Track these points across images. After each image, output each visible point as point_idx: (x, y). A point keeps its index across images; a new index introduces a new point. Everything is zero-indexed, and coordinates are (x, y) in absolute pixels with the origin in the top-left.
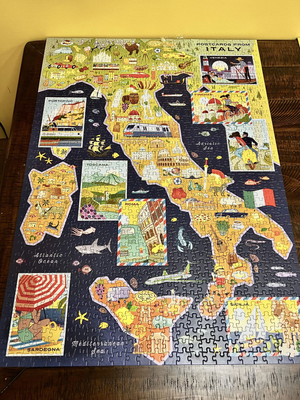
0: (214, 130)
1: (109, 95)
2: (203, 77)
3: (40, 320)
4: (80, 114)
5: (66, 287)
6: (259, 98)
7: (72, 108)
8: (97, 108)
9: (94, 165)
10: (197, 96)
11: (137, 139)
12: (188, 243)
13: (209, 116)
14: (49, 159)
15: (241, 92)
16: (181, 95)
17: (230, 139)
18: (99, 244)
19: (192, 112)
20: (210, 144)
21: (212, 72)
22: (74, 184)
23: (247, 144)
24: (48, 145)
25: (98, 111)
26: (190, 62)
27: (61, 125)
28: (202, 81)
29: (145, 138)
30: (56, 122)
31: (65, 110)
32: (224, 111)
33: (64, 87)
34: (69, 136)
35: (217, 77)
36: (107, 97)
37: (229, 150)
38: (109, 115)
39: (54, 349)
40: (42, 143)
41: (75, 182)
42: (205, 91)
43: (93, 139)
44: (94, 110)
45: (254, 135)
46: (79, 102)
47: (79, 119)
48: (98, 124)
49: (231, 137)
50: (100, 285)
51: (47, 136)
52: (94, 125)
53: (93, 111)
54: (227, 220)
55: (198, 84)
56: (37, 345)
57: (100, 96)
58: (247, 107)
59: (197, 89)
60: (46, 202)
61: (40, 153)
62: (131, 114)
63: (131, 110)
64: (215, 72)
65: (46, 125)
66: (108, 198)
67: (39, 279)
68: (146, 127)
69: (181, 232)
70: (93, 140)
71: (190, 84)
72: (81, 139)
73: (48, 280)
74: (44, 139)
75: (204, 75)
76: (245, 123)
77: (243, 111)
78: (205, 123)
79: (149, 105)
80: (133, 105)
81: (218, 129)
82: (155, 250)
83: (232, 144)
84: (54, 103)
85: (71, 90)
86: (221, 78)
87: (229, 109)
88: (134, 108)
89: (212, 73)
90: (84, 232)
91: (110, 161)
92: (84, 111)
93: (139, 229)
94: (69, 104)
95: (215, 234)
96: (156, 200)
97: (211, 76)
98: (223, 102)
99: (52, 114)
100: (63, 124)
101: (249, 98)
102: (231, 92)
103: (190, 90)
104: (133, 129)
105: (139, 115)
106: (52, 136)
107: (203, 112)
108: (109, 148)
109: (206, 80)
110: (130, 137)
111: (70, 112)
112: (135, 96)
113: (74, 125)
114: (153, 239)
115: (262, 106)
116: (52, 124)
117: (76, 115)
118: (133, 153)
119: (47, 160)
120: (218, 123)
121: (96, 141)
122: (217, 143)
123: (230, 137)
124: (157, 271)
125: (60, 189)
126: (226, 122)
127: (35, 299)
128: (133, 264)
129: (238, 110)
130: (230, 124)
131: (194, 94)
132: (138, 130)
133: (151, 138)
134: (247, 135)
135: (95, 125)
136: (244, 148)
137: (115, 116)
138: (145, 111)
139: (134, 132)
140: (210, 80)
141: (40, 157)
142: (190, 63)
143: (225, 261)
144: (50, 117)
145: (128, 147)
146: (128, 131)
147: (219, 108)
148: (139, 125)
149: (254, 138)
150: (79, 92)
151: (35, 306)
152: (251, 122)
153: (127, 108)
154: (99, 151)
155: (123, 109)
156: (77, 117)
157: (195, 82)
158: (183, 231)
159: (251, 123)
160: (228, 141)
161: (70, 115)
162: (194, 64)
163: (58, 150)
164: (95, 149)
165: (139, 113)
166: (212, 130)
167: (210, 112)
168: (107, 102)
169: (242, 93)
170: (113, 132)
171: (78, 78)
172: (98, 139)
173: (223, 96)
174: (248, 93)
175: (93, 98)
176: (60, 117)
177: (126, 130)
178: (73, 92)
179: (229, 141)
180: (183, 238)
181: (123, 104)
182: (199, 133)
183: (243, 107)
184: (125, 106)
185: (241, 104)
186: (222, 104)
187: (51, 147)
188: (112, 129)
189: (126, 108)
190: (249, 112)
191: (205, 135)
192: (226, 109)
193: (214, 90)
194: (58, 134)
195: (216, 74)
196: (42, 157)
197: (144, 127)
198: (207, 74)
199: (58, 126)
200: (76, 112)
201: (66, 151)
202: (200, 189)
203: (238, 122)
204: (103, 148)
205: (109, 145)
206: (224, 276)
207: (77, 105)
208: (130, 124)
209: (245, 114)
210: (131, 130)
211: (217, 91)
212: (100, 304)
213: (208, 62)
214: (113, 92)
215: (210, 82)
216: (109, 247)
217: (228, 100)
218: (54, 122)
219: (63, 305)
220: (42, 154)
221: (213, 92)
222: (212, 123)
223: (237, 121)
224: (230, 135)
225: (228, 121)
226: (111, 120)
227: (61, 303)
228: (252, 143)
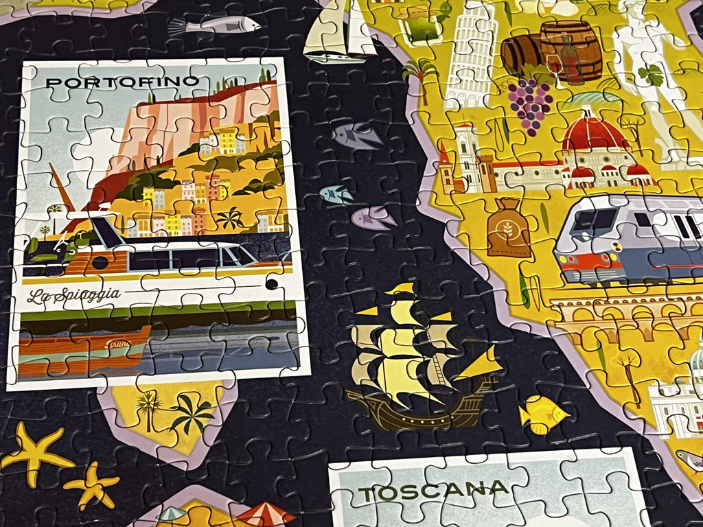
1: (413, 38)
7: (203, 124)
11: (654, 300)
14: (92, 473)
24: (71, 370)
25: (372, 135)
30: (109, 211)
36: (408, 51)
40: (29, 359)
43: (373, 311)
44: (340, 130)
47: (256, 187)
48: (384, 214)
51: (58, 307)
52: (358, 219)
53: (341, 135)
57: (361, 43)
61: (21, 431)
63: (573, 121)
65: (50, 236)
74: (37, 328)
79: (673, 84)
80: (576, 89)
84: (82, 93)
88: (587, 107)
91: (516, 458)
99: (76, 166)
100: (161, 227)
104: (614, 234)
105: (624, 144)
106: (94, 305)
108: (486, 364)
110: (606, 285)
111: (195, 148)
112: (577, 37)
113: (229, 231)
116: (89, 227)
117: (233, 163)
119: (79, 484)
121: (396, 326)
135: (368, 218)
138: (660, 124)
139: (627, 256)
141: (25, 463)
144: (65, 182)
145: (612, 354)
146: (585, 249)
148: (643, 209)
150: (229, 26)
153: (546, 109)
154: (426, 395)
155: (521, 115)
156: (242, 179)
163: (150, 405)
164: (399, 378)
165: (628, 136)
168: (413, 81)
172: (401, 311)
178: (192, 27)
181: (512, 88)
184: (530, 99)
187: (99, 383)
188: (481, 245)
196: (43, 464)
197: (678, 219)
201: (207, 405)
204: (450, 369)
205: (481, 350)
207: (231, 102)
208: (586, 205)
214: (440, 20)
218: (94, 214)
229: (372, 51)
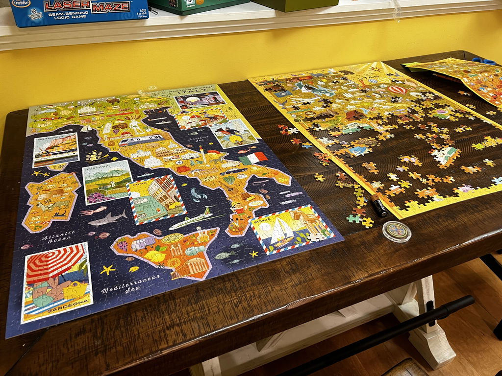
1: (98, 128)
2: (181, 106)
3: (59, 284)
4: (72, 142)
5: (84, 252)
7: (64, 140)
8: (89, 136)
9: (94, 168)
10: (179, 116)
11: (133, 147)
12: (202, 196)
13: (194, 125)
14: (46, 173)
16: (165, 118)
19: (179, 125)
20: (201, 138)
21: (187, 103)
23: (231, 133)
24: (43, 165)
25: (91, 138)
27: (55, 152)
28: (181, 109)
29: (140, 144)
31: (56, 143)
33: (53, 130)
34: (65, 156)
37: (217, 139)
38: (102, 138)
39: (81, 302)
40: (36, 165)
41: (77, 182)
42: (185, 113)
46: (70, 136)
47: (72, 145)
48: (92, 145)
50: (122, 242)
51: (40, 160)
52: (88, 146)
53: (86, 138)
54: (231, 175)
55: (178, 111)
56: (59, 305)
60: (48, 201)
61: (35, 171)
62: (123, 134)
65: (39, 154)
66: (114, 185)
67: (51, 254)
68: (139, 139)
69: (193, 190)
70: (89, 154)
72: (77, 156)
73: (63, 252)
74: (37, 162)
78: (192, 128)
79: (138, 127)
80: (123, 129)
82: (172, 207)
84: (44, 140)
85: (60, 131)
88: (125, 131)
91: (110, 163)
92: (77, 140)
93: (152, 198)
94: (60, 139)
95: (225, 185)
96: (162, 177)
97: (187, 105)
98: (203, 116)
99: (43, 147)
103: (172, 114)
105: (130, 133)
106: (46, 159)
107: (188, 123)
108: (107, 156)
109: (184, 108)
110: (126, 146)
114: (169, 200)
118: (131, 154)
119: (44, 175)
120: (202, 127)
122: (206, 137)
124: (179, 219)
125: (62, 190)
127: (50, 270)
128: (153, 221)
129: (216, 118)
131: (176, 116)
132: (132, 141)
133: (147, 144)
135: (90, 145)
136: (229, 135)
137: (108, 138)
138: (136, 131)
139: (129, 143)
141: (36, 174)
143: (239, 198)
144: (41, 149)
145: (125, 152)
147: (200, 119)
150: (68, 130)
154: (98, 160)
155: (114, 133)
157: (175, 110)
158: (195, 190)
160: (214, 134)
161: (62, 145)
163: (55, 167)
164: (92, 159)
166: (199, 131)
168: (98, 132)
170: (108, 147)
171: (65, 123)
172: (94, 153)
173: (202, 113)
175: (83, 132)
176: (52, 147)
177: (121, 144)
178: (62, 131)
180: (196, 194)
181: (113, 130)
182: (189, 134)
187: (46, 166)
189: (117, 132)
191: (194, 134)
194: (52, 157)
195: (191, 104)
198: (184, 105)
199: (52, 153)
200: (68, 142)
201: (63, 165)
202: (201, 163)
204: (101, 157)
206: (242, 208)
207: (68, 138)
208: (124, 140)
210: (126, 143)
212: (126, 255)
216: (124, 215)
217: (206, 114)
218: (46, 151)
219: (84, 266)
222: (197, 127)
223: (218, 123)
224: (215, 131)
226: (104, 140)
227: (81, 265)
228: (235, 132)
229: (91, 130)
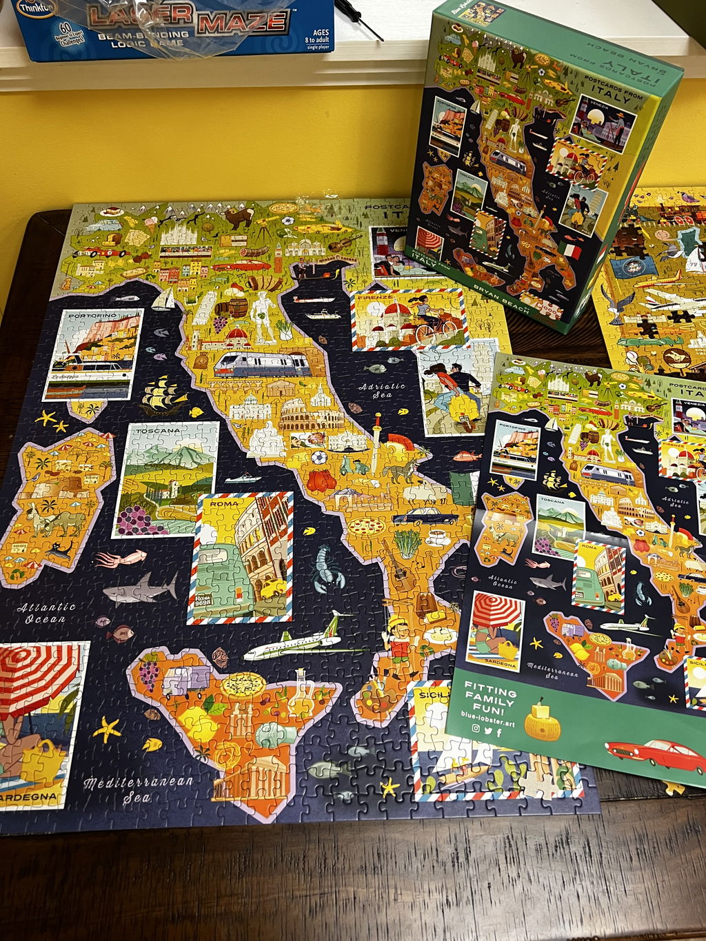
0: (394, 361)
1: (188, 303)
2: (376, 265)
3: (20, 737)
4: (129, 339)
5: (78, 669)
6: (485, 301)
8: (163, 326)
9: (151, 431)
10: (362, 300)
11: (240, 382)
12: (335, 576)
13: (386, 337)
14: (61, 423)
15: (449, 290)
16: (331, 300)
17: (426, 377)
18: (151, 583)
19: (353, 331)
20: (387, 387)
21: (393, 256)
22: (109, 469)
23: (459, 386)
24: (61, 397)
25: (166, 332)
26: (351, 239)
27: (90, 360)
28: (373, 273)
29: (257, 378)
30: (80, 354)
31: (99, 333)
32: (415, 327)
33: (102, 290)
34: (105, 379)
35: (404, 264)
36: (185, 307)
37: (423, 398)
38: (188, 338)
39: (45, 795)
40: (49, 393)
41: (110, 465)
42: (378, 292)
43: (154, 383)
44: (157, 331)
45: (474, 369)
46: (129, 316)
47: (126, 347)
48: (164, 356)
49: (427, 373)
50: (149, 664)
51: (60, 380)
52: (155, 357)
53: (156, 332)
54: (416, 530)
55: (366, 278)
56: (9, 789)
57: (171, 305)
58: (462, 318)
59: (363, 288)
60: (48, 505)
61: (44, 412)
62: (231, 335)
63: (232, 329)
64: (399, 256)
65: (61, 360)
66: (175, 494)
67: (23, 654)
68: (259, 360)
69: (322, 554)
70: (152, 386)
71: (351, 280)
72: (128, 383)
73: (44, 656)
74: (53, 385)
75: (378, 262)
76: (456, 348)
77: (453, 325)
78: (378, 349)
79: (268, 319)
80: (236, 320)
81: (402, 360)
82: (267, 592)
83: (430, 386)
84: (79, 319)
85: (115, 296)
86: (411, 267)
87: (426, 323)
88: (238, 325)
89: (394, 258)
90: (123, 561)
91: (185, 423)
92: (139, 332)
93: (237, 552)
94: (109, 321)
95: (392, 557)
96: (274, 495)
97: (391, 263)
98: (415, 311)
99: (73, 340)
100: (95, 358)
101: (465, 301)
102: (430, 291)
103: (350, 290)
104: (234, 363)
105: (246, 337)
106: (71, 380)
107: (374, 330)
108: (184, 398)
109: (382, 271)
110: (227, 378)
111: (110, 335)
112: (241, 303)
113: (115, 360)
114: (266, 570)
115: (490, 315)
116: (74, 358)
117: (121, 340)
118: (231, 407)
119: (57, 426)
120: (403, 348)
121: (159, 387)
122: (400, 385)
123: (425, 374)
124: (270, 633)
125: (79, 480)
126: (418, 347)
127: (13, 696)
128: (221, 621)
129: (443, 323)
130: (426, 349)
131: (356, 297)
132: (244, 365)
133: (270, 380)
134: (460, 368)
135: (159, 357)
136: (453, 393)
137: (199, 340)
138: (259, 331)
139: (236, 369)
140: (389, 270)
141: (43, 420)
142: (350, 241)
143: (411, 608)
144: (69, 345)
145: (222, 397)
146: (224, 367)
147: (405, 321)
148: (246, 356)
149: (474, 375)
150: (130, 299)
151: (13, 708)
152: (467, 344)
153: (224, 325)
154: (163, 406)
156: (123, 345)
157: (360, 275)
158: (327, 553)
159: (469, 347)
160: (421, 381)
161: (109, 341)
162: (358, 243)
163: (81, 406)
164: (156, 402)
165: (248, 334)
166: (390, 361)
167: (387, 330)
168: (184, 316)
169: (451, 292)
170: (193, 370)
171: (129, 273)
173: (415, 299)
174: (463, 291)
175: (157, 309)
176: (89, 345)
177: (219, 366)
178: (118, 299)
179: (424, 381)
180: (325, 567)
181: (216, 319)
182: (365, 368)
183: (453, 318)
184: (220, 322)
185: (449, 312)
186: (412, 312)
187: (68, 400)
188: (192, 365)
189: (221, 325)
190: (464, 326)
191: (377, 372)
192: (418, 322)
193: (396, 288)
194: (82, 376)
195: (401, 260)
196: (48, 421)
197: (256, 359)
198: (384, 260)
199: (84, 362)
200: (121, 335)
201: (98, 407)
202: (364, 471)
203: (442, 346)
204: (172, 400)
205: (184, 394)
206: (407, 640)
207: (124, 322)
209: (457, 331)
210: (230, 366)
211: (401, 291)
212: (149, 701)
213: (386, 238)
214: (198, 297)
215: (390, 274)
216: (172, 588)
217: (424, 306)
218: (76, 354)
219: (71, 706)
220: (47, 415)
221: (394, 292)
222: (390, 349)
223: (440, 344)
224: (425, 370)
225: (422, 345)
226: (190, 348)
227: (67, 701)
228: (470, 382)
229: (173, 307)
